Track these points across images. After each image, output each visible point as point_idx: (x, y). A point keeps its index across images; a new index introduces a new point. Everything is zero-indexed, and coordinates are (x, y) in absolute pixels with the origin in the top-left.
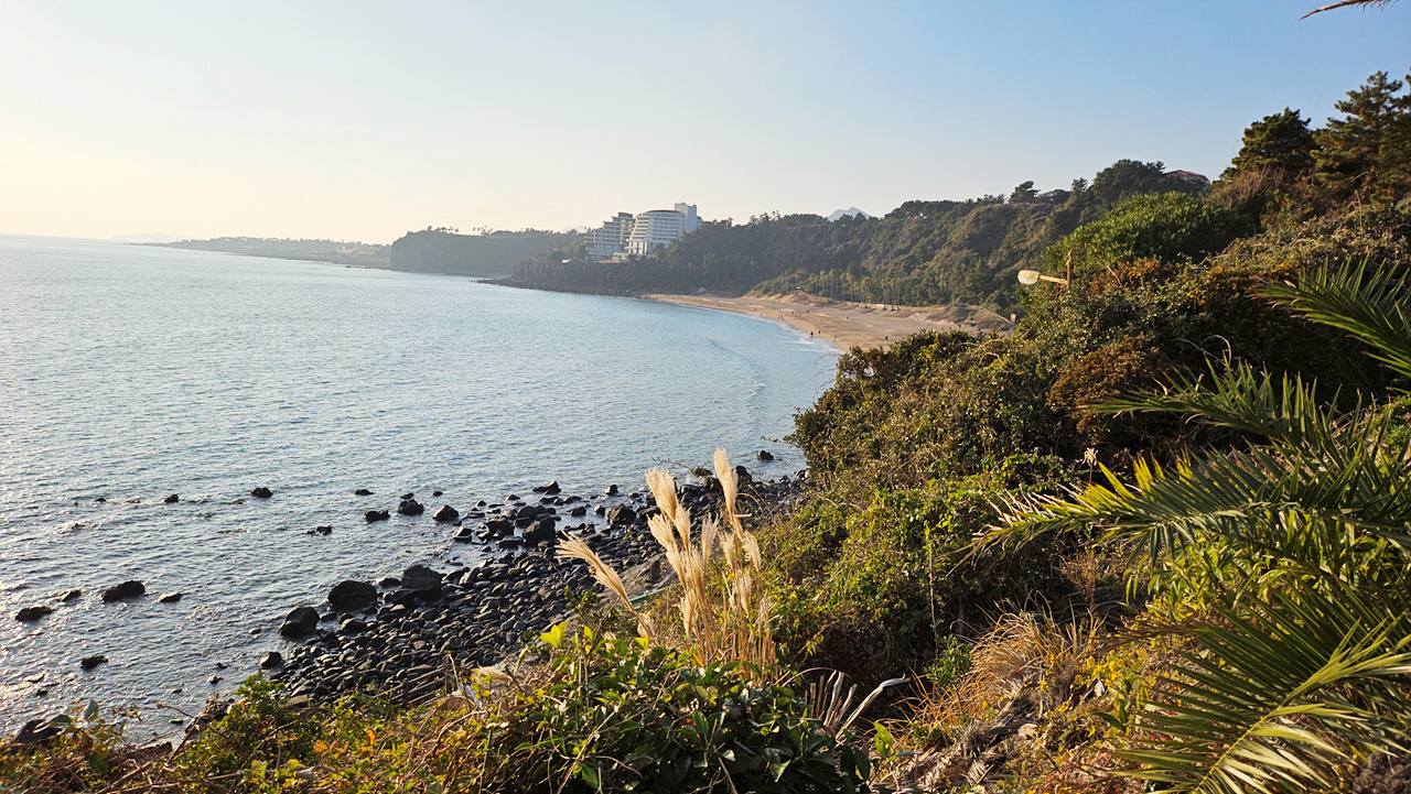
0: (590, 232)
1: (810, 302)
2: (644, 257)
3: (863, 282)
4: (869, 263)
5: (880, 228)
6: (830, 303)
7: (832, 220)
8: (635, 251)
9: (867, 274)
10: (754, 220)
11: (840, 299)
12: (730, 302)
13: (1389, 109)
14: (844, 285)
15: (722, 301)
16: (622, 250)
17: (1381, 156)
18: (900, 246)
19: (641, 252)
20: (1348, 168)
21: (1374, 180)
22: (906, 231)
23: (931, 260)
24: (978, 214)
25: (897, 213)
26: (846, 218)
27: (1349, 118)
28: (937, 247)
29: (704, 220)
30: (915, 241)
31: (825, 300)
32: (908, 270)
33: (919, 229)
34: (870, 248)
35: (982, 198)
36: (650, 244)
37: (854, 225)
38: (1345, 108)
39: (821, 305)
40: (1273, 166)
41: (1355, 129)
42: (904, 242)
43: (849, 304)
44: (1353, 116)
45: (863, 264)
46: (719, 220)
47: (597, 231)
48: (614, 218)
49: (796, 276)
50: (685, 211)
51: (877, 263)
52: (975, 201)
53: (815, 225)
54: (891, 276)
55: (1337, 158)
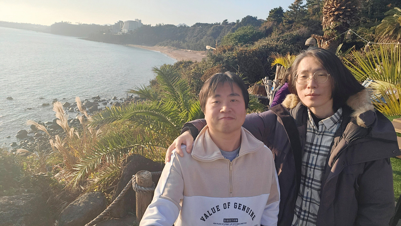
0: (111, 26)
1: (172, 49)
2: (126, 34)
3: (185, 44)
4: (187, 39)
5: (190, 30)
6: (177, 49)
7: (178, 27)
8: (124, 32)
9: (187, 42)
10: (157, 25)
11: (179, 48)
12: (151, 47)
13: (299, 9)
14: (180, 44)
15: (148, 47)
16: (121, 31)
17: (297, 20)
18: (195, 35)
19: (126, 32)
20: (290, 22)
21: (295, 25)
22: (196, 31)
23: (202, 39)
24: (214, 27)
25: (194, 26)
26: (181, 26)
27: (291, 10)
28: (204, 35)
29: (143, 24)
30: (198, 34)
31: (175, 48)
32: (197, 41)
33: (200, 31)
34: (187, 35)
35: (215, 23)
36: (128, 30)
37: (183, 28)
38: (290, 8)
39: (175, 50)
40: (275, 21)
41: (292, 13)
42: (196, 34)
43: (182, 49)
44: (292, 10)
45: (185, 39)
46: (147, 25)
47: (113, 25)
48: (118, 22)
49: (168, 41)
50: (138, 22)
51: (189, 39)
52: (213, 24)
53: (173, 28)
54: (192, 43)
55: (287, 20)
